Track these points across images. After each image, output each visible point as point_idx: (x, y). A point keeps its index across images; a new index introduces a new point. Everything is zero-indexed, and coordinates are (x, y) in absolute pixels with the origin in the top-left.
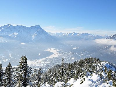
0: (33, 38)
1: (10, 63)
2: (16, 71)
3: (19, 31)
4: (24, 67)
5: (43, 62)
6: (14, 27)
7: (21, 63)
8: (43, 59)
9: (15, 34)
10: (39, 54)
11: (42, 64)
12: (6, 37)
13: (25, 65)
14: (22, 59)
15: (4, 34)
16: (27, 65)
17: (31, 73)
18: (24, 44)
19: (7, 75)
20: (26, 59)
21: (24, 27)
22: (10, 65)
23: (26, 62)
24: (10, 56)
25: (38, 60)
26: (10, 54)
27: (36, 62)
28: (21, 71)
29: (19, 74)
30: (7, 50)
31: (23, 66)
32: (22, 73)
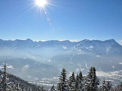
0: (107, 51)
1: (81, 72)
2: (85, 80)
3: (94, 45)
4: (92, 78)
5: (117, 75)
6: (91, 41)
7: (89, 73)
8: (117, 72)
9: (91, 47)
10: (113, 67)
11: (115, 76)
12: (84, 50)
13: (93, 75)
14: (91, 70)
15: (82, 47)
16: (95, 76)
17: (99, 84)
18: (99, 56)
19: (75, 83)
20: (95, 70)
21: (99, 42)
22: (81, 74)
23: (95, 73)
24: (86, 66)
25: (112, 72)
26: (86, 65)
27: (109, 74)
28: (89, 81)
29: (88, 83)
30: (84, 61)
31: (91, 76)
32: (90, 83)
